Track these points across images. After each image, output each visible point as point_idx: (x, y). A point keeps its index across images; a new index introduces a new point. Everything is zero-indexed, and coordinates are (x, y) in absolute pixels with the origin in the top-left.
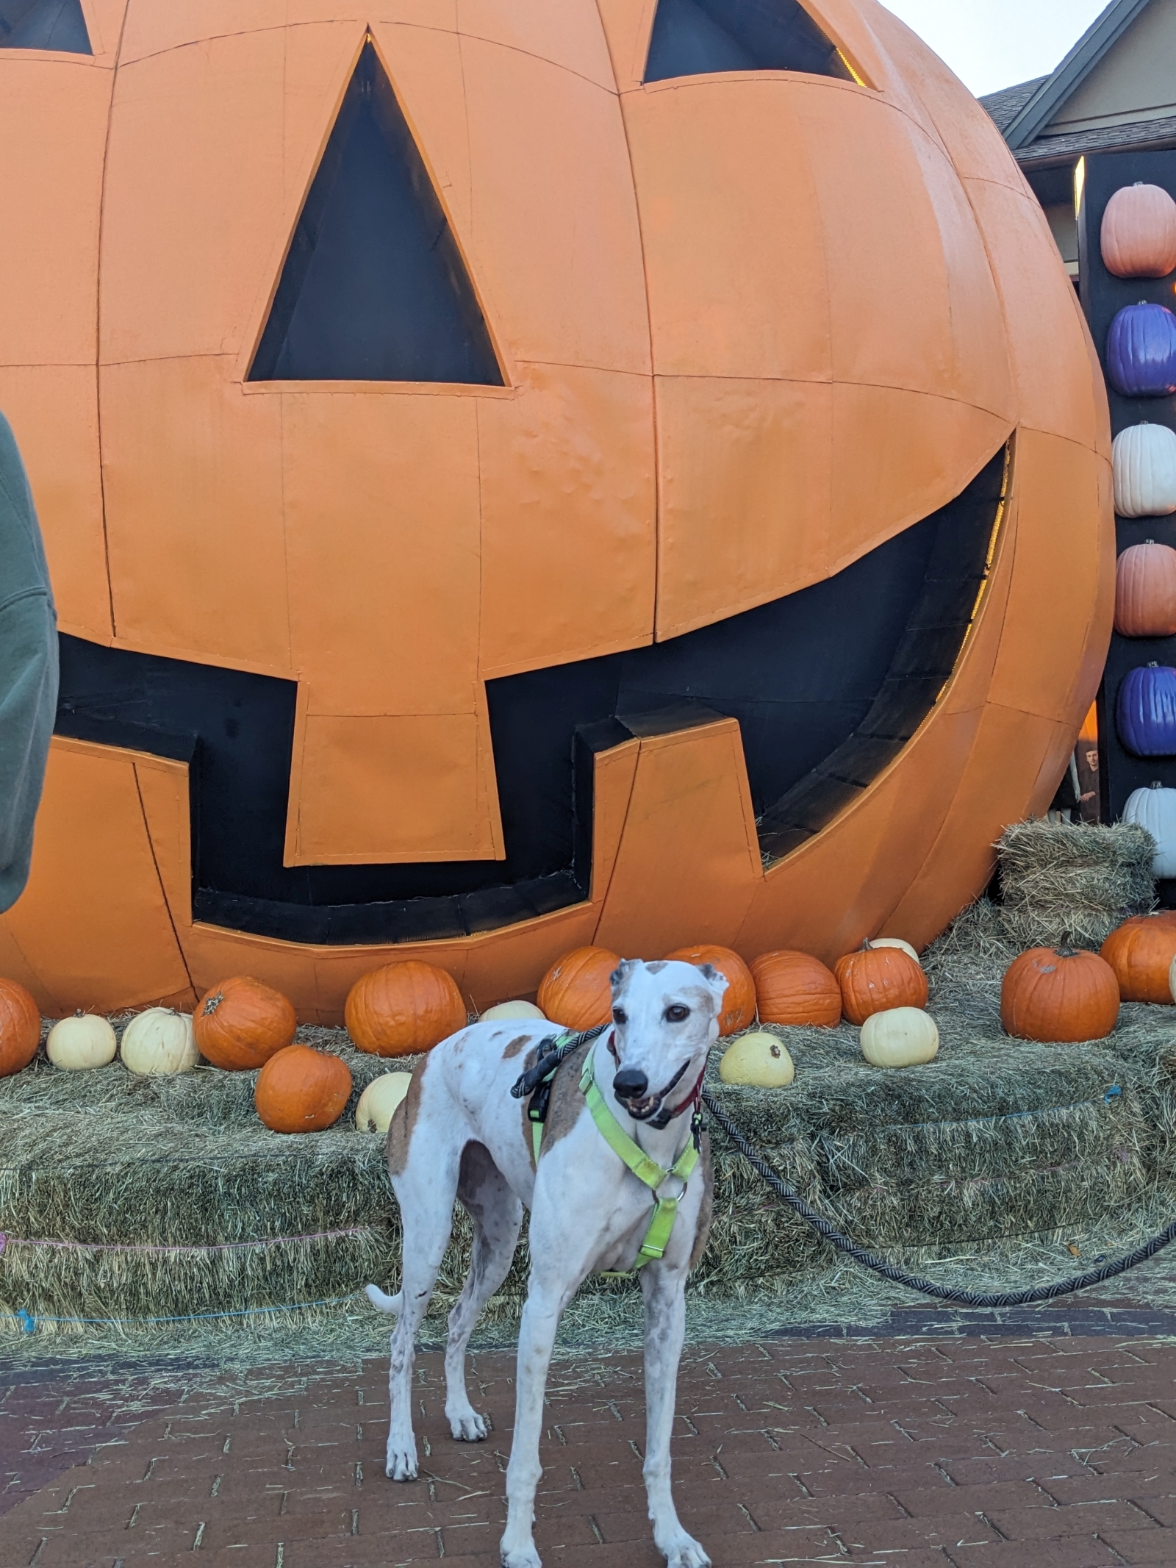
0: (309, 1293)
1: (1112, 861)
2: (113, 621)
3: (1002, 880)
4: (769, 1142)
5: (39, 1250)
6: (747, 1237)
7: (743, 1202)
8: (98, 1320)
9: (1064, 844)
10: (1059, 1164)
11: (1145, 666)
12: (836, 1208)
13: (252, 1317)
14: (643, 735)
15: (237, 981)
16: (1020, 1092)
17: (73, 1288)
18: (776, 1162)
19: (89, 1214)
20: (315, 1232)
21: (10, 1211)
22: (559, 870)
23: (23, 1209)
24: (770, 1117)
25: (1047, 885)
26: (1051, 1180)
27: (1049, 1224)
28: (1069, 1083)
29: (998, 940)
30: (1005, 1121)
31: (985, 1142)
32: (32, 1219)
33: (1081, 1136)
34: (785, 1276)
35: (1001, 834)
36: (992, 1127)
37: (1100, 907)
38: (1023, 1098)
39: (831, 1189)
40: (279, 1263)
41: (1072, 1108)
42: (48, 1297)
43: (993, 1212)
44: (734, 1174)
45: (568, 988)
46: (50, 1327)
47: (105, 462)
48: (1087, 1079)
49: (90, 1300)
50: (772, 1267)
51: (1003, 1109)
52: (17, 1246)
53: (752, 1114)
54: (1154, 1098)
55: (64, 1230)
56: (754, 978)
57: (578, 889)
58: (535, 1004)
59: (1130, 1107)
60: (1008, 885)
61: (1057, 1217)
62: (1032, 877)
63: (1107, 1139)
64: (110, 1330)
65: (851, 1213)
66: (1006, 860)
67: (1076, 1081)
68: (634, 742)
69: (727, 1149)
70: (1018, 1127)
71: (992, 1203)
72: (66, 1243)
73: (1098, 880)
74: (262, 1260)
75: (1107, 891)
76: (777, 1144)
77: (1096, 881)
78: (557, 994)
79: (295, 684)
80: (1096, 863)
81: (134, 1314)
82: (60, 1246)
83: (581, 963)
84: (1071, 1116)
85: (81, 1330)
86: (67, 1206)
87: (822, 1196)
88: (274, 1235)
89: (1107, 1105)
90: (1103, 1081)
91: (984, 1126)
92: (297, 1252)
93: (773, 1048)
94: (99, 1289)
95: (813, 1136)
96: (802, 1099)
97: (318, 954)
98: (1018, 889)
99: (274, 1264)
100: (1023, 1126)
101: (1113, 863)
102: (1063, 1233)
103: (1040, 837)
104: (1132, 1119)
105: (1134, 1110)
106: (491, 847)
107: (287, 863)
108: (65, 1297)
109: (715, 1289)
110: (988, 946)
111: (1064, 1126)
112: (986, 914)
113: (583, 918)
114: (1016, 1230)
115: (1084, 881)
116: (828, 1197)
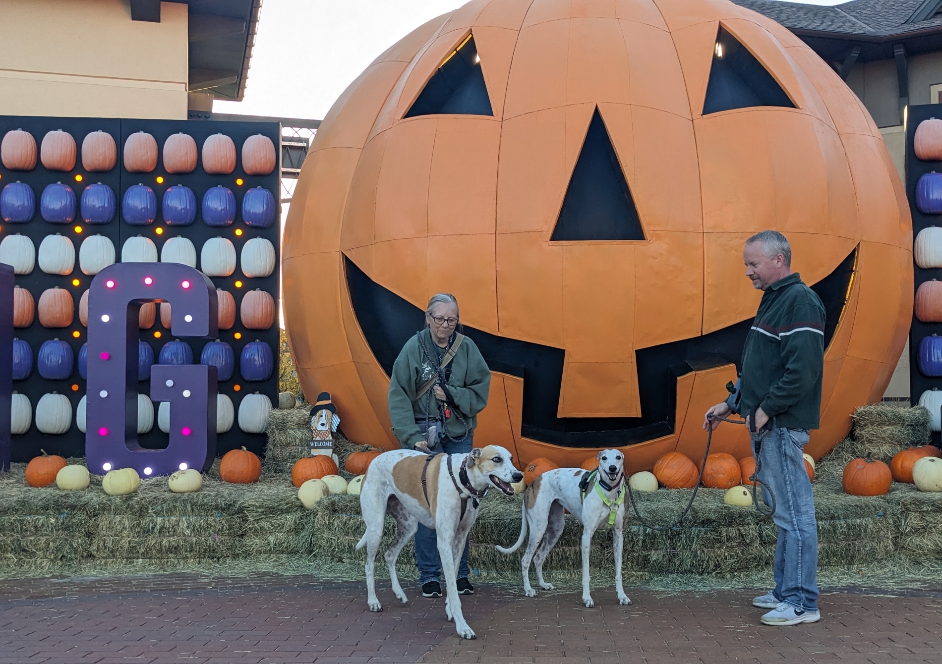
0: (574, 567)
1: (902, 423)
2: (498, 326)
3: (855, 430)
4: (740, 524)
5: (481, 547)
6: (731, 557)
7: (730, 544)
8: (501, 572)
9: (881, 416)
10: (855, 540)
11: (931, 336)
12: (766, 551)
13: (554, 574)
14: (697, 370)
15: (541, 459)
16: (840, 512)
17: (493, 561)
18: (742, 531)
19: (500, 536)
20: (576, 546)
21: (472, 533)
22: (661, 421)
23: (477, 533)
24: (740, 515)
25: (873, 433)
26: (852, 545)
27: (851, 563)
28: (861, 510)
29: (852, 456)
30: (833, 522)
31: (824, 529)
32: (480, 537)
33: (865, 530)
34: (745, 573)
35: (855, 410)
36: (828, 524)
37: (896, 443)
38: (841, 514)
39: (763, 543)
40: (564, 556)
41: (862, 519)
42: (484, 564)
43: (828, 555)
44: (726, 535)
45: (665, 468)
46: (485, 574)
47: (498, 269)
48: (869, 509)
49: (499, 565)
50: (740, 569)
51: (832, 518)
52: (474, 546)
53: (734, 514)
54: (898, 518)
55: (491, 541)
56: (741, 467)
57: (670, 430)
58: (652, 473)
59: (888, 521)
60: (857, 432)
61: (855, 560)
62: (867, 429)
63: (877, 532)
64: (505, 576)
65: (772, 553)
66: (857, 421)
67: (864, 509)
68: (693, 373)
69: (724, 525)
70: (839, 525)
71: (827, 552)
72: (491, 545)
73: (896, 431)
74: (558, 554)
75: (899, 436)
76: (743, 525)
77: (894, 432)
78: (661, 469)
79: (564, 351)
80: (895, 424)
81: (514, 570)
82: (489, 546)
83: (671, 458)
84: (861, 522)
85: (495, 576)
86: (492, 532)
87: (760, 546)
88: (562, 545)
89: (877, 519)
90: (876, 510)
91: (825, 523)
92: (570, 552)
93: (744, 492)
94: (502, 561)
95: (757, 524)
96: (754, 510)
97: (568, 451)
98: (861, 434)
99: (562, 556)
100: (841, 524)
101: (903, 425)
102: (857, 567)
103: (871, 412)
104: (888, 525)
105: (890, 522)
106: (636, 412)
107: (559, 416)
108: (490, 563)
109: (719, 575)
110: (847, 458)
111: (858, 526)
112: (848, 445)
113: (670, 441)
114: (838, 563)
115: (889, 432)
116: (762, 546)
